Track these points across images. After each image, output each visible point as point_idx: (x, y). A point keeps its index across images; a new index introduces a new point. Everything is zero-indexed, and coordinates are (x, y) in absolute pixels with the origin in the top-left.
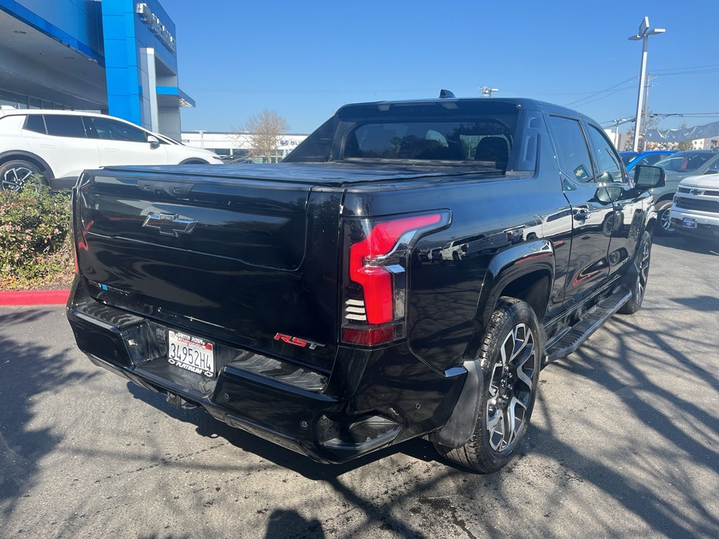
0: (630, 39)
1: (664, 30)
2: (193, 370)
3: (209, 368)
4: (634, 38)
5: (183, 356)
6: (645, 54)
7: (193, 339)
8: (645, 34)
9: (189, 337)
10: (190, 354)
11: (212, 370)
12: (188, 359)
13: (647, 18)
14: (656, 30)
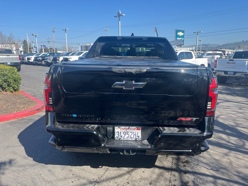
0: (115, 17)
1: (125, 15)
2: (130, 139)
3: (139, 137)
4: (116, 17)
5: (123, 136)
6: (120, 22)
7: (130, 128)
8: (119, 15)
9: (128, 128)
10: (127, 134)
11: (140, 137)
12: (127, 136)
13: (120, 11)
14: (123, 15)
